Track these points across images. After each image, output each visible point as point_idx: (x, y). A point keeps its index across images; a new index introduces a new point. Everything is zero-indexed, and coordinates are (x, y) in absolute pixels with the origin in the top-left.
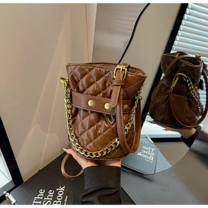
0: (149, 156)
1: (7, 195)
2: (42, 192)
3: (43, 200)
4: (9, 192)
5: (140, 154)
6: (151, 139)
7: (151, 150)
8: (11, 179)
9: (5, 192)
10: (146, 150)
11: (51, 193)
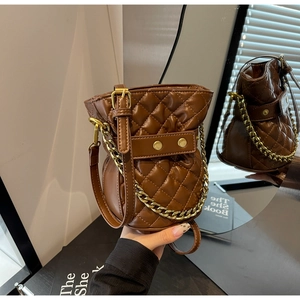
0: (221, 209)
1: (21, 288)
2: (71, 278)
3: (74, 289)
4: (23, 283)
5: (208, 208)
6: (222, 186)
7: (223, 201)
8: (24, 264)
9: (16, 284)
10: (216, 203)
11: (85, 278)
